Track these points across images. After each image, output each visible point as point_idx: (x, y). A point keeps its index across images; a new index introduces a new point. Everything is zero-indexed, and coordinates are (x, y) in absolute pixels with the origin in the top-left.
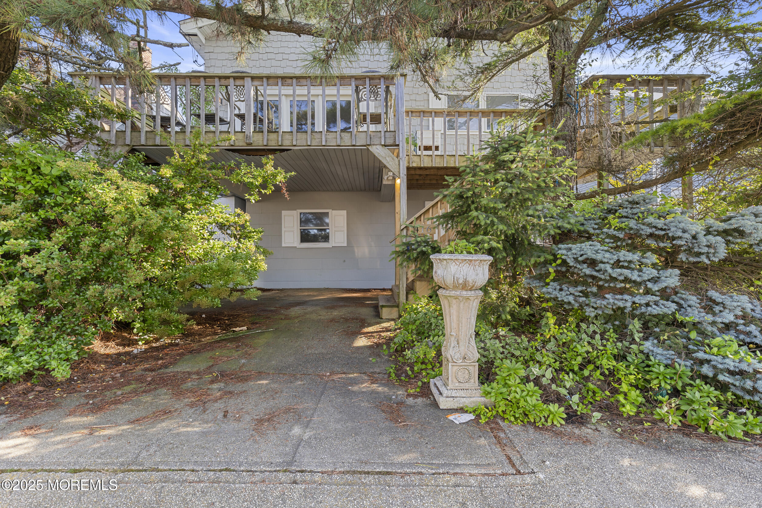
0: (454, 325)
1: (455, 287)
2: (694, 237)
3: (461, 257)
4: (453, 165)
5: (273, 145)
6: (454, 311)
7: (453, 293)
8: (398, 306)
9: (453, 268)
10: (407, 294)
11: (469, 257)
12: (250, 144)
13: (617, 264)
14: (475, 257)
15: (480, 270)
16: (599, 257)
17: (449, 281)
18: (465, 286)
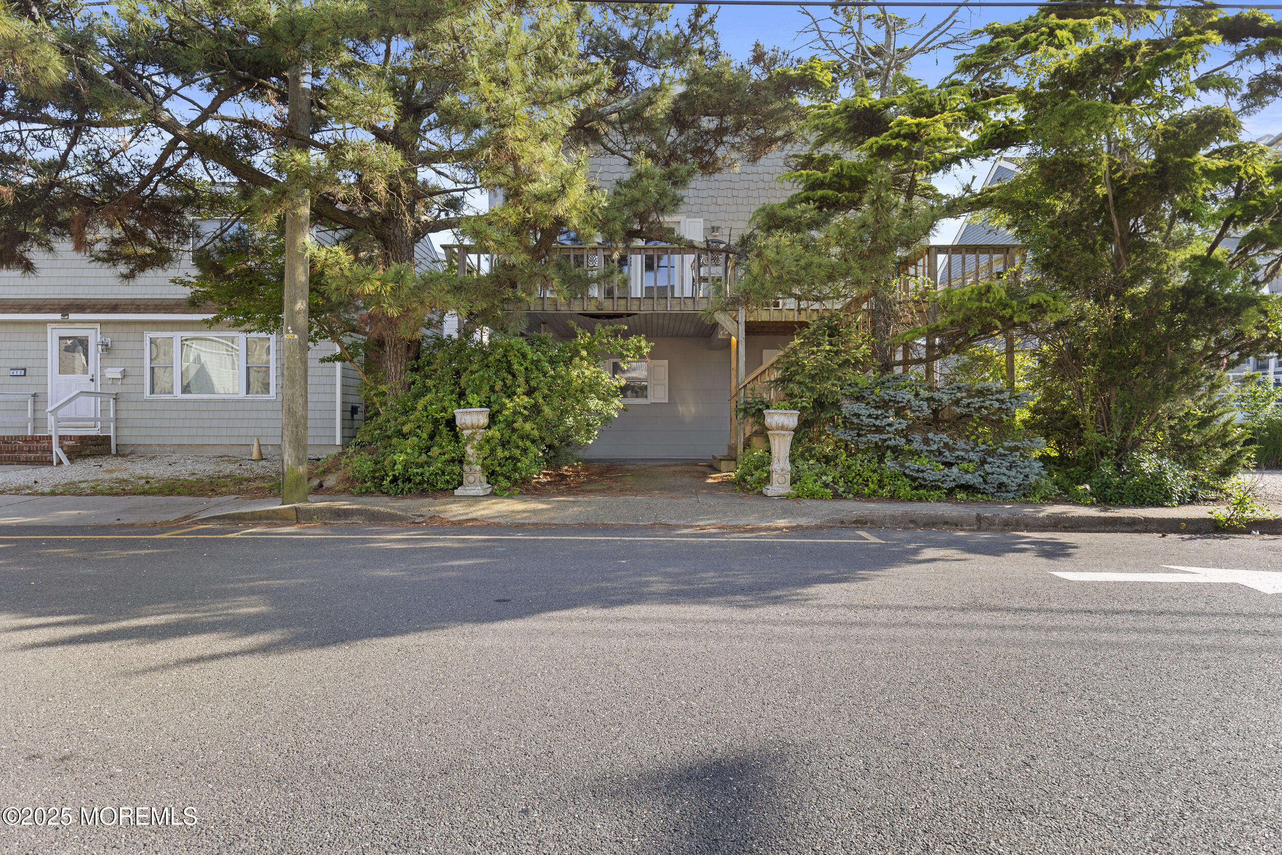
0: (777, 451)
1: (777, 429)
2: (909, 401)
3: (780, 411)
4: (791, 320)
5: (622, 310)
6: (776, 443)
7: (776, 432)
8: (735, 460)
9: (776, 418)
10: (744, 448)
11: (785, 412)
12: (602, 310)
13: (870, 416)
14: (788, 412)
15: (791, 419)
16: (860, 412)
17: (774, 425)
18: (783, 428)
